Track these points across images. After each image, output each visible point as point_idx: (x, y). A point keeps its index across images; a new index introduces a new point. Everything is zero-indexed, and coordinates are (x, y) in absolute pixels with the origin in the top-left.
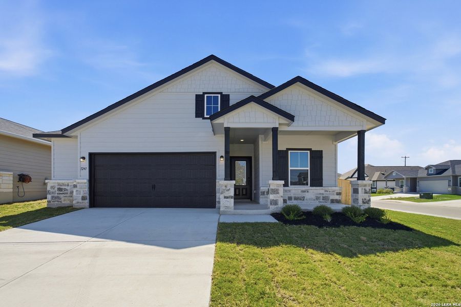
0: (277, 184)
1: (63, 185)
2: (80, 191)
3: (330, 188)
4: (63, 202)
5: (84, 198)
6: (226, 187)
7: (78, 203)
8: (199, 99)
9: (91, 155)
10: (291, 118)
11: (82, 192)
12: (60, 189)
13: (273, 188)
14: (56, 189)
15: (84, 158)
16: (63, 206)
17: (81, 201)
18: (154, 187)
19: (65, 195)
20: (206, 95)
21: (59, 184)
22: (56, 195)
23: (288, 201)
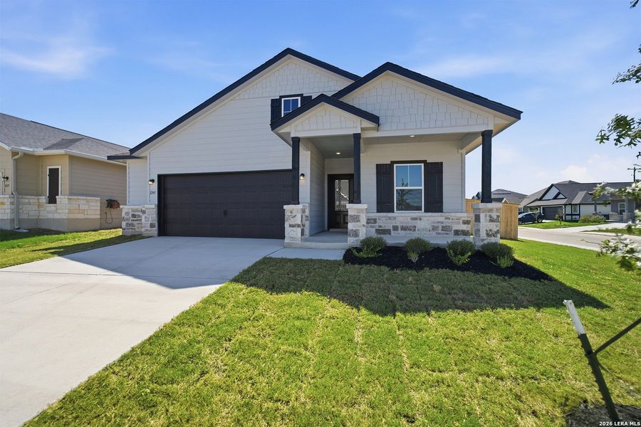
0: (358, 209)
1: (137, 211)
2: (149, 218)
3: (452, 214)
4: (137, 230)
5: (152, 226)
6: (291, 212)
7: (146, 230)
8: (275, 104)
9: (159, 176)
10: (374, 119)
11: (150, 219)
12: (134, 216)
13: (353, 214)
14: (130, 215)
15: (153, 181)
16: (137, 234)
17: (149, 229)
18: (225, 213)
19: (138, 222)
20: (283, 99)
21: (133, 210)
22: (130, 222)
23: (392, 232)
